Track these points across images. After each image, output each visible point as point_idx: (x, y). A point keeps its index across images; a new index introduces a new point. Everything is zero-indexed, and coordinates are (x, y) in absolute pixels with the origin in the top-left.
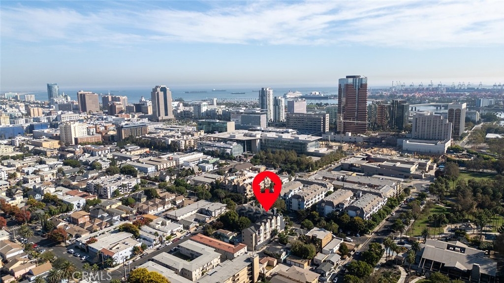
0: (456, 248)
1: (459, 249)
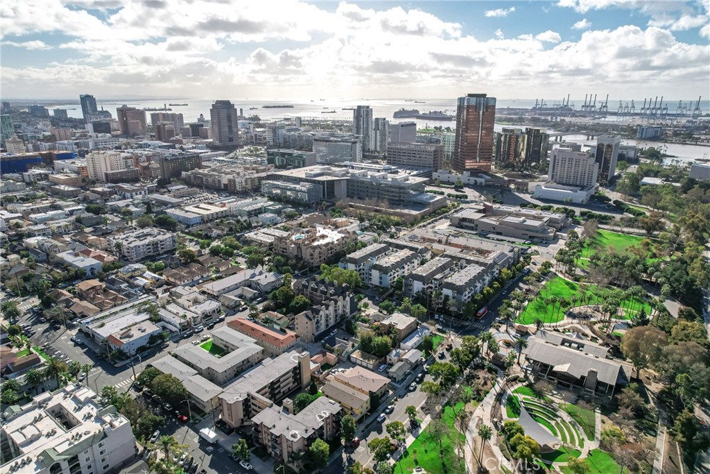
0: (573, 345)
1: (576, 346)
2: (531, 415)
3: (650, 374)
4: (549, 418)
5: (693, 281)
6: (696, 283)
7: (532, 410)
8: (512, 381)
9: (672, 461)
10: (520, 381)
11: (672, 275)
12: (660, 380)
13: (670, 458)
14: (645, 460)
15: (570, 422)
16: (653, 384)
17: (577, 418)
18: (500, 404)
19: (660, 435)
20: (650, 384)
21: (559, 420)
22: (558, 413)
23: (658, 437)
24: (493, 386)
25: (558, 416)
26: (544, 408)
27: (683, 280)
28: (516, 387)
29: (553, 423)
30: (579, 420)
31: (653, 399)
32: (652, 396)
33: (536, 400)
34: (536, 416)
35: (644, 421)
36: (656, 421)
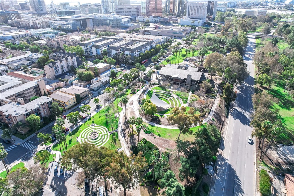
0: (183, 68)
1: (184, 68)
2: (158, 97)
3: (217, 77)
4: (167, 97)
5: (240, 43)
6: (241, 44)
7: (159, 95)
8: (152, 85)
9: (220, 107)
10: (156, 85)
11: (231, 42)
12: (221, 79)
13: (220, 106)
14: (208, 108)
15: (176, 98)
16: (218, 81)
17: (180, 96)
18: (144, 94)
19: (217, 98)
20: (216, 81)
21: (171, 98)
22: (171, 95)
23: (216, 99)
24: (142, 88)
25: (171, 96)
26: (165, 94)
27: (236, 43)
28: (153, 87)
29: (168, 99)
30: (181, 97)
31: (216, 86)
32: (217, 85)
33: (162, 91)
34: (160, 97)
35: (211, 94)
36: (216, 93)
